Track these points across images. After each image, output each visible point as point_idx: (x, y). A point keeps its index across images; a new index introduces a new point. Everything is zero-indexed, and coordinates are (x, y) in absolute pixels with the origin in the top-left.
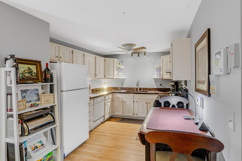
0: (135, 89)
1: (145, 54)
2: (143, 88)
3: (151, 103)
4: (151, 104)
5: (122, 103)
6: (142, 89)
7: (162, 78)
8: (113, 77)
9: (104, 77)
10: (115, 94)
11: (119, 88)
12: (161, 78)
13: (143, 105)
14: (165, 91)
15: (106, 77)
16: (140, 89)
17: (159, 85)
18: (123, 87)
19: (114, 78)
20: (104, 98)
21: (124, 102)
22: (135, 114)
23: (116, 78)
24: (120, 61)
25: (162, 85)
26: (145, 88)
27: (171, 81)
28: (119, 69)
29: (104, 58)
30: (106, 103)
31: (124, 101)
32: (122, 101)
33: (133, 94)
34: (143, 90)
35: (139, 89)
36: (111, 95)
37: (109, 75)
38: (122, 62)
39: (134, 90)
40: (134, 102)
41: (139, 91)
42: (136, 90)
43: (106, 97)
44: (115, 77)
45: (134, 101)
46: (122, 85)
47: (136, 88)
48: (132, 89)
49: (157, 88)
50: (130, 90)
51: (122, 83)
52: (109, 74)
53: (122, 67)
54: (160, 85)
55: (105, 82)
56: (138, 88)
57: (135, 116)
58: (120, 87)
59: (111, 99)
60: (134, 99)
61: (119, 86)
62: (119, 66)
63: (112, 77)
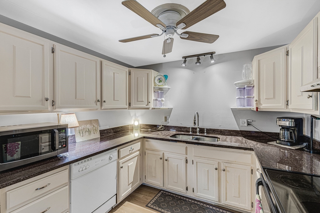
0: (191, 130)
1: (212, 57)
2: (207, 130)
3: (228, 169)
4: (229, 171)
5: (162, 160)
6: (205, 131)
7: (257, 108)
8: (146, 105)
9: (127, 107)
10: (148, 141)
11: (160, 126)
12: (254, 107)
13: (208, 171)
14: (260, 137)
15: (133, 105)
16: (202, 131)
17: (246, 125)
18: (168, 125)
19: (148, 109)
20: (116, 153)
21: (166, 160)
22: (190, 190)
23: (154, 108)
24: (162, 75)
25: (253, 123)
26: (211, 130)
27: (282, 116)
28: (159, 91)
29: (127, 69)
30: (122, 163)
31: (166, 158)
32: (161, 156)
33: (185, 145)
34: (207, 132)
35: (198, 130)
36: (140, 143)
37: (137, 101)
38: (166, 77)
39: (189, 132)
40: (187, 163)
41: (198, 134)
42: (193, 132)
43: (121, 150)
44: (152, 106)
45: (187, 160)
46: (166, 120)
47: (193, 128)
48: (185, 129)
49: (241, 131)
50: (181, 131)
51: (166, 118)
52: (139, 100)
53: (166, 87)
54: (248, 124)
55: (137, 115)
56: (196, 129)
57: (189, 194)
58: (161, 124)
59: (139, 150)
60: (187, 156)
61: (160, 122)
62: (160, 84)
63: (144, 106)
